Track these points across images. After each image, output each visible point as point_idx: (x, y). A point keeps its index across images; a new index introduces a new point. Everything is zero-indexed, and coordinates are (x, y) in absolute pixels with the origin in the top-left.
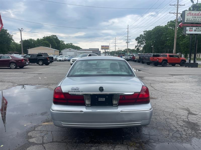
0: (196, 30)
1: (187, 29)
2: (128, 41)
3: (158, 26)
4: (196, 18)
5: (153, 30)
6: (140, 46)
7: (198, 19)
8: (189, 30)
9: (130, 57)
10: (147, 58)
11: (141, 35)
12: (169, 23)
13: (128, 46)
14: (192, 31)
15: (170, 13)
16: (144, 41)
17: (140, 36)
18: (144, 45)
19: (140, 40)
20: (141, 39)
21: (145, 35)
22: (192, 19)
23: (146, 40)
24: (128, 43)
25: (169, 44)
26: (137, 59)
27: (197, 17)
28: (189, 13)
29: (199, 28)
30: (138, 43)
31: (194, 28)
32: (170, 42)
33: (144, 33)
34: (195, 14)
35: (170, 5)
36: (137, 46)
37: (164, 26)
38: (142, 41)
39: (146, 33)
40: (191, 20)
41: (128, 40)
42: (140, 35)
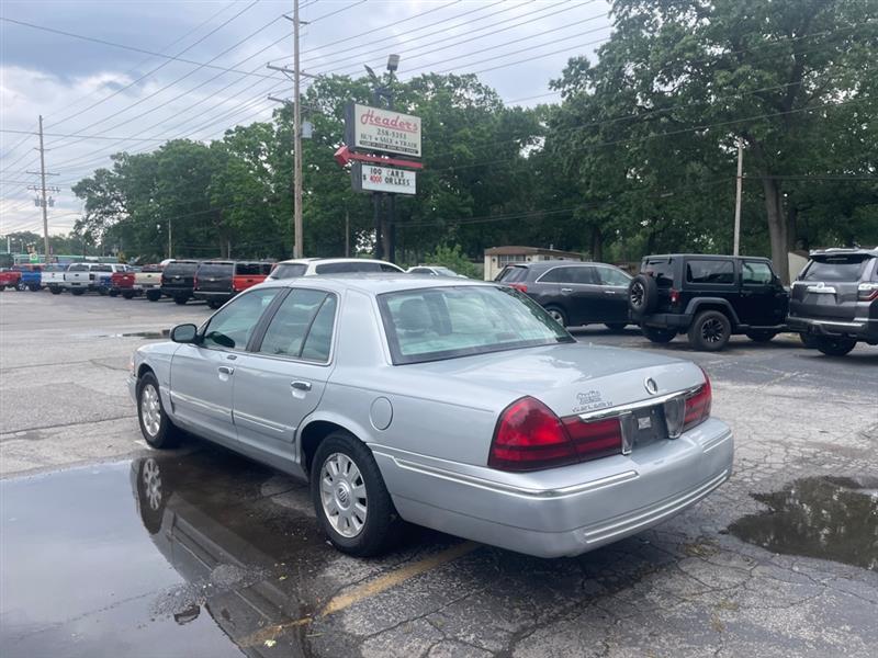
0: (391, 180)
1: (364, 172)
2: (44, 194)
3: (179, 142)
4: (390, 137)
5: (158, 155)
6: (99, 222)
7: (395, 139)
8: (371, 179)
9: (92, 277)
10: (212, 280)
11: (101, 171)
12: (230, 136)
13: (45, 220)
14: (380, 180)
15: (272, 99)
16: (118, 199)
17: (95, 174)
18: (119, 219)
19: (99, 194)
20: (102, 191)
21: (120, 172)
22: (378, 137)
23: (129, 197)
24: (44, 206)
25: (240, 223)
26: (144, 285)
27: (390, 131)
28: (368, 115)
29: (400, 171)
30: (90, 207)
31: (385, 172)
32: (243, 213)
33: (117, 165)
34: (386, 123)
35: (269, 67)
36: (86, 221)
37: (208, 144)
38: (106, 201)
39: (125, 167)
40: (373, 140)
41: (44, 190)
42: (97, 172)
